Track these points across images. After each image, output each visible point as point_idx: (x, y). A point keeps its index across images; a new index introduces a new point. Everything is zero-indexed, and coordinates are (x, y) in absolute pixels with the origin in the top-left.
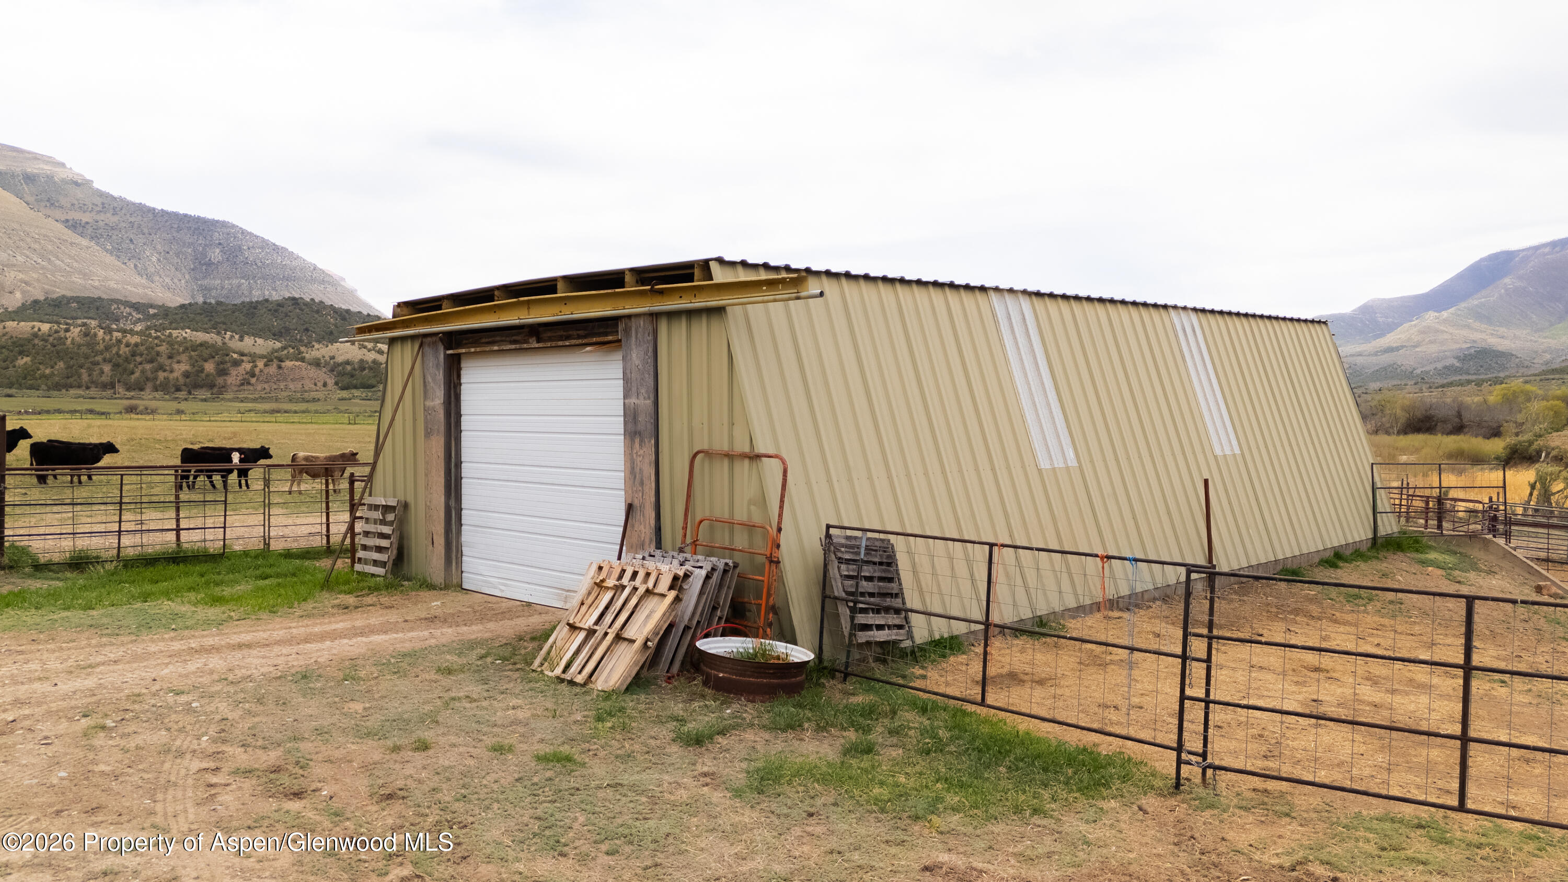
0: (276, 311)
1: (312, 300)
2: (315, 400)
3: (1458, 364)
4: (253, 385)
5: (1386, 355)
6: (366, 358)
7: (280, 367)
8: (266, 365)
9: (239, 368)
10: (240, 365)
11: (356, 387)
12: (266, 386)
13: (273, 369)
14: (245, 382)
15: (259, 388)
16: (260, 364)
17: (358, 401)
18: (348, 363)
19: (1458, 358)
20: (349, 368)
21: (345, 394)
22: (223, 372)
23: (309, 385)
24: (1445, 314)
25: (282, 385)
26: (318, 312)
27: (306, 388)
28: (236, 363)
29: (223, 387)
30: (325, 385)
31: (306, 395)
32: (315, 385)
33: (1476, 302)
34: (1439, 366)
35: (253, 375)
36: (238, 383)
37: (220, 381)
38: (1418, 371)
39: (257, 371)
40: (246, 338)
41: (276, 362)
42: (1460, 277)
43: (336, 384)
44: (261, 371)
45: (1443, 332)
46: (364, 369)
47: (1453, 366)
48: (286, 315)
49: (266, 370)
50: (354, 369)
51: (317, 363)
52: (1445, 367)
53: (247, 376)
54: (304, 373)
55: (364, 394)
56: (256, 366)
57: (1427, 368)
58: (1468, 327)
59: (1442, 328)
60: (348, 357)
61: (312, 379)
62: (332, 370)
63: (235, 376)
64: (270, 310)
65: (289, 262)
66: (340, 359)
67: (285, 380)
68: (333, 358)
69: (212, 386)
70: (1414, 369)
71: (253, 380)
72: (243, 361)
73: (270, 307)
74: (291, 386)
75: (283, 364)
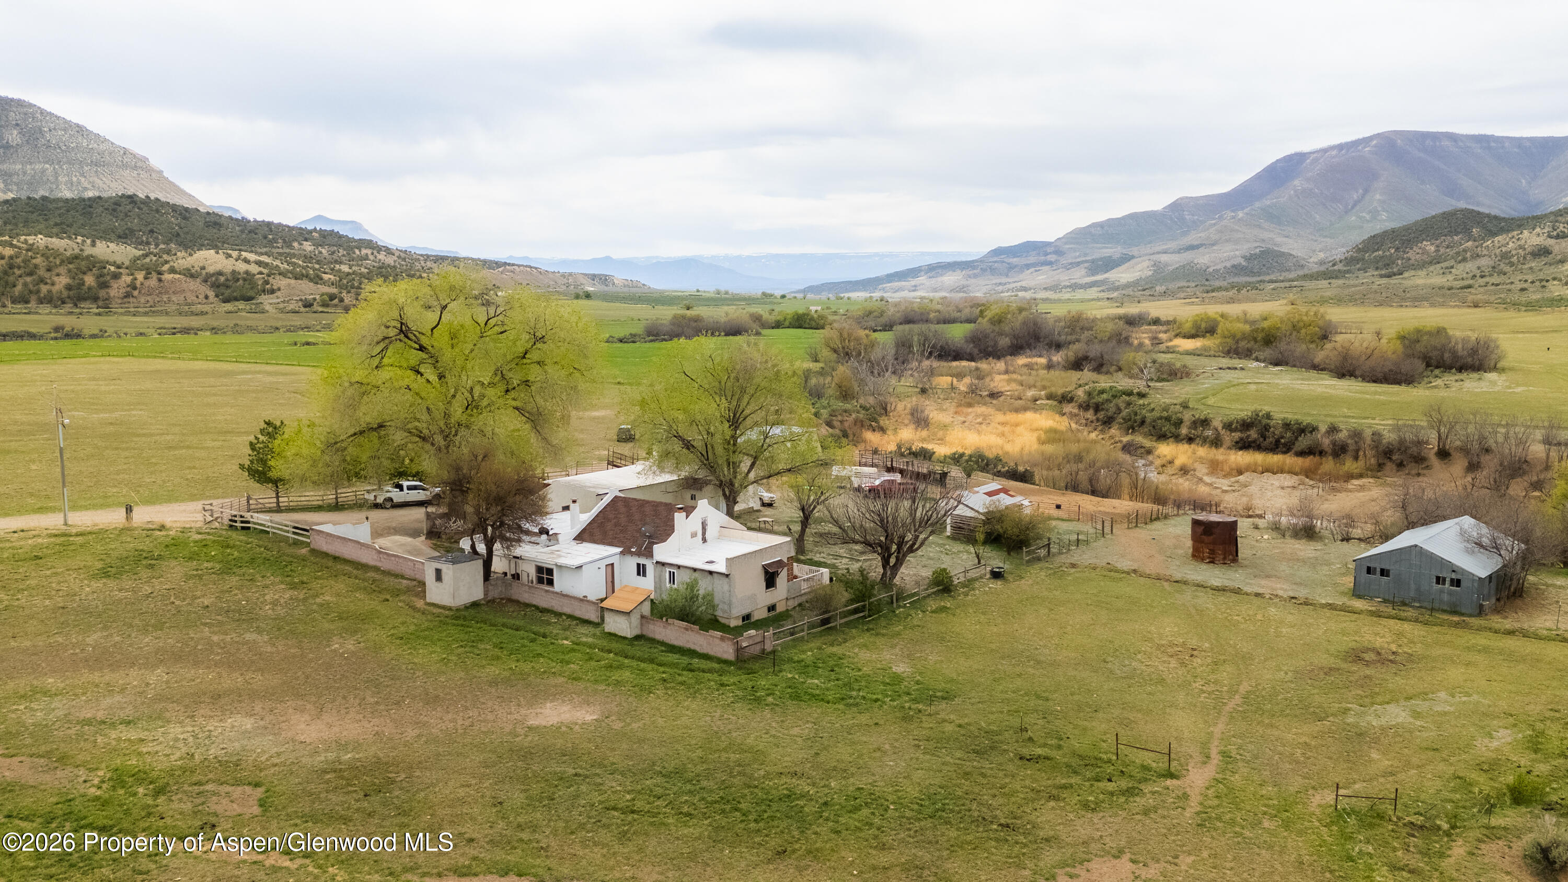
0: (114, 210)
1: (147, 197)
2: (203, 313)
3: (1244, 264)
4: (135, 297)
5: (1188, 253)
6: (237, 269)
7: (160, 280)
8: (146, 278)
9: (119, 281)
10: (119, 278)
11: (236, 299)
12: (149, 298)
13: (153, 282)
14: (128, 295)
15: (142, 300)
16: (140, 276)
17: (244, 314)
18: (220, 273)
19: (1244, 257)
20: (222, 279)
21: (229, 306)
22: (104, 285)
23: (191, 298)
24: (1241, 214)
25: (165, 298)
26: (157, 211)
27: (189, 301)
28: (116, 276)
29: (106, 299)
30: (207, 297)
31: (193, 308)
32: (197, 297)
33: (1268, 203)
34: (1228, 265)
35: (135, 288)
36: (121, 295)
37: (102, 293)
38: (1211, 270)
39: (138, 284)
40: (98, 242)
41: (154, 275)
42: (1258, 177)
43: (217, 296)
44: (142, 284)
45: (1237, 231)
46: (238, 280)
47: (1240, 264)
48: (126, 215)
49: (147, 283)
50: (227, 280)
51: (190, 274)
52: (1234, 266)
53: (129, 289)
54: (184, 286)
55: (248, 307)
56: (136, 279)
57: (1218, 267)
58: (1259, 227)
59: (1237, 227)
60: (218, 267)
61: (192, 291)
62: (205, 281)
63: (116, 290)
64: (107, 209)
65: (95, 145)
66: (211, 269)
67: (167, 292)
68: (203, 268)
69: (95, 299)
70: (1208, 267)
71: (136, 293)
72: (121, 273)
73: (106, 205)
74: (174, 298)
75: (163, 277)
